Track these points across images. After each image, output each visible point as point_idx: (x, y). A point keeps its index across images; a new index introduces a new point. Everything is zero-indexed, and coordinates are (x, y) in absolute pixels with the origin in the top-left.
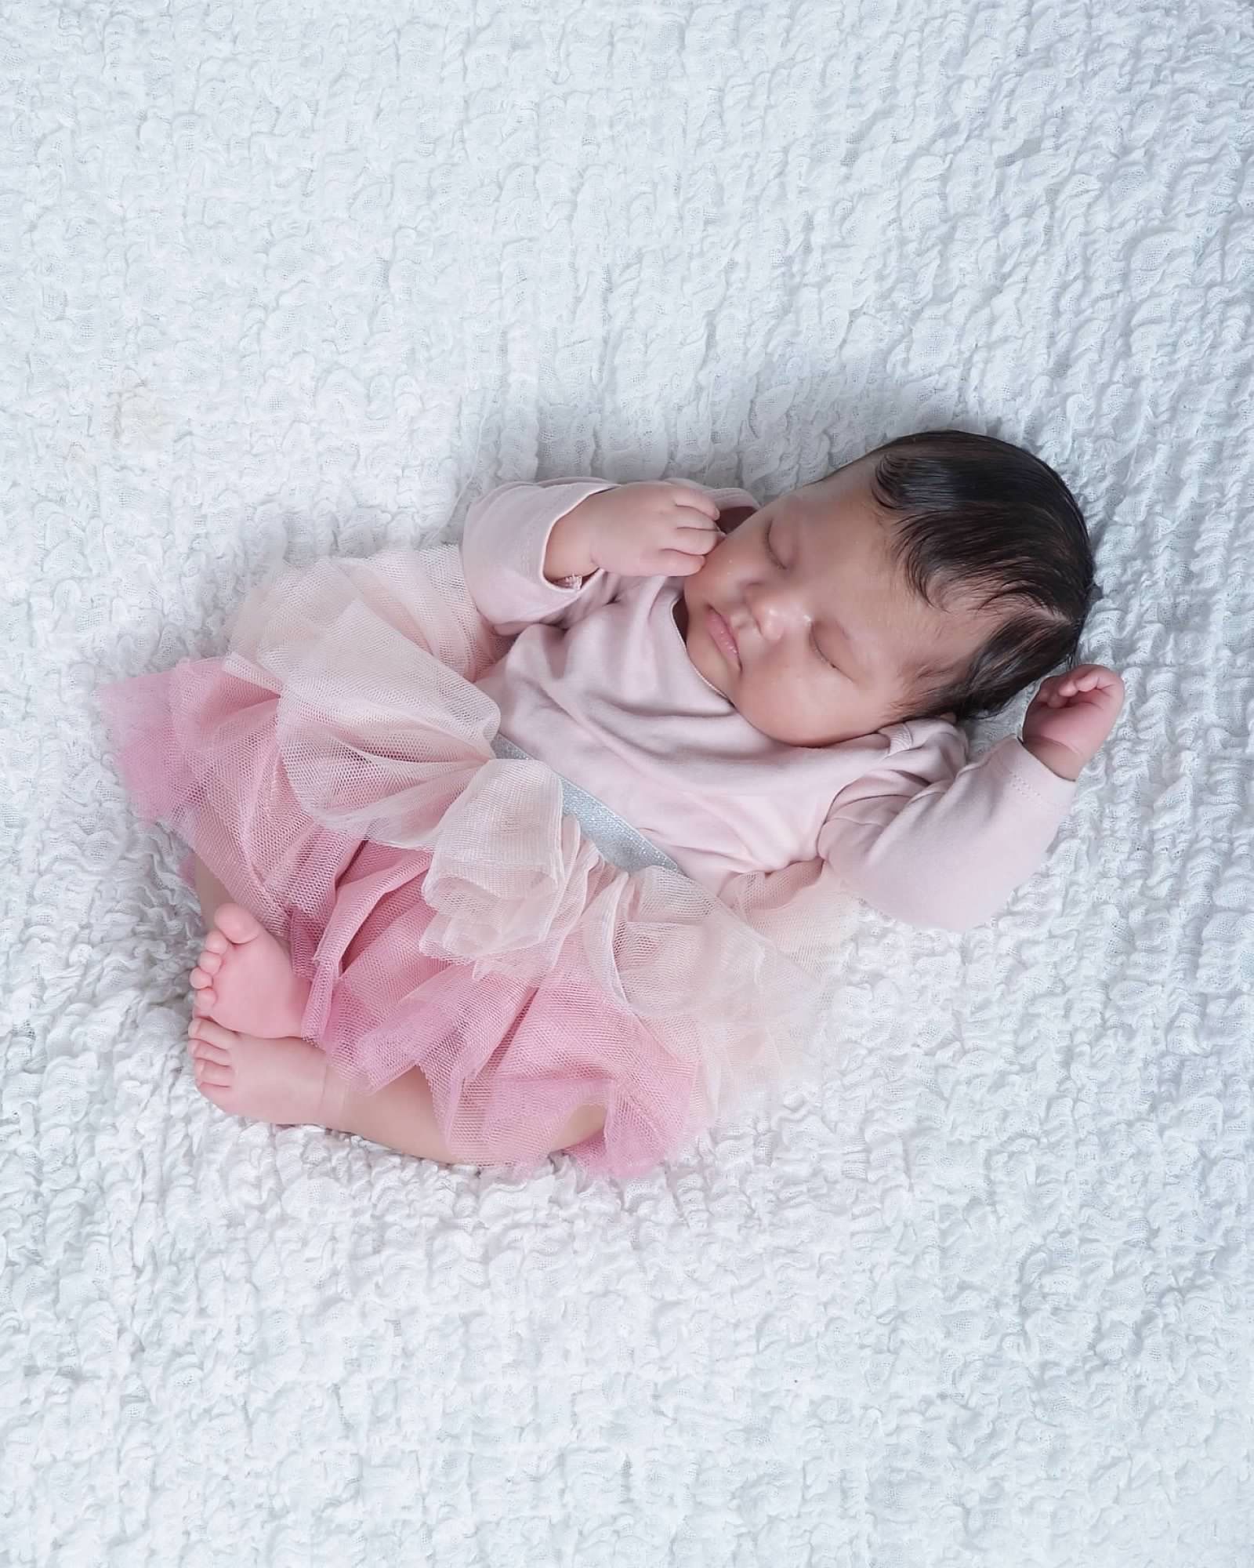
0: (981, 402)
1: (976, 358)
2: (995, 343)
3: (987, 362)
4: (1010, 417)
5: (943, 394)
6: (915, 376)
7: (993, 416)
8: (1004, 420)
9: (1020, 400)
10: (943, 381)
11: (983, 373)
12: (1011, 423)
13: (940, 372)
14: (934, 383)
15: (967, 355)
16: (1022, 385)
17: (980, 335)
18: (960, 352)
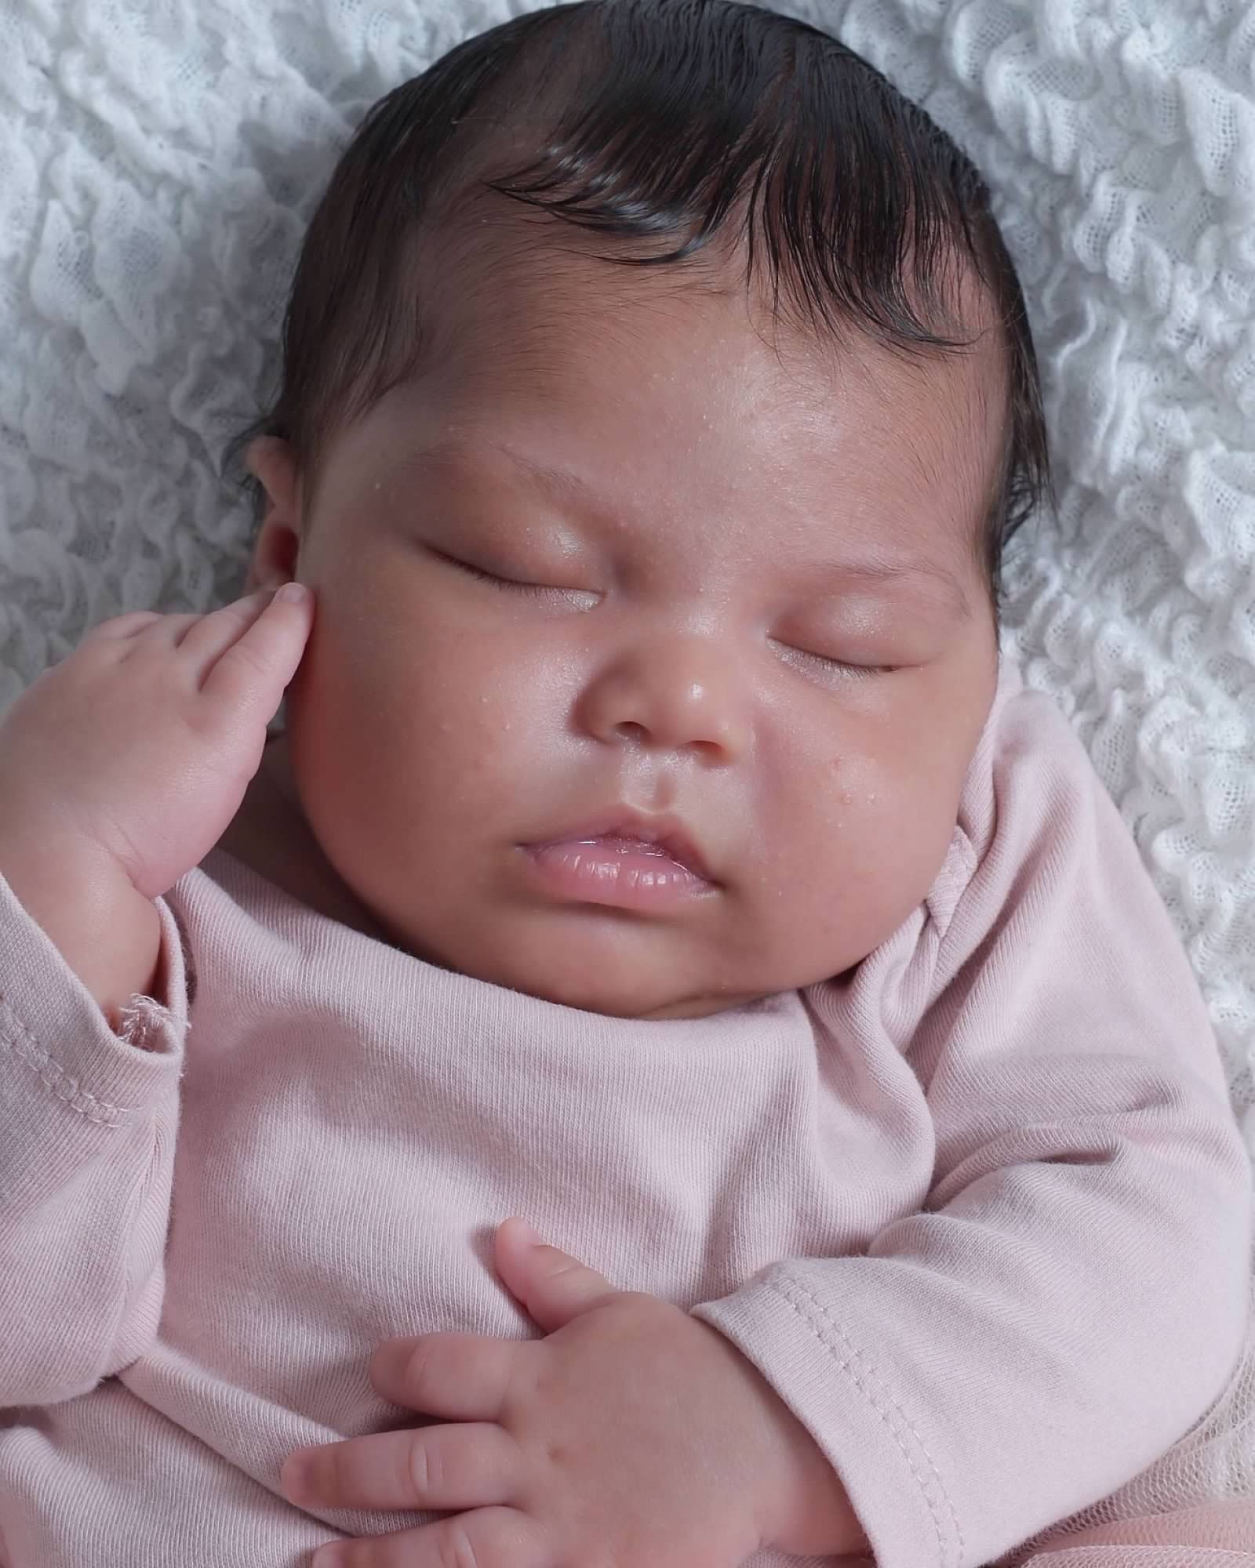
0: (181, 137)
1: (74, 84)
2: (66, 20)
3: (98, 66)
4: (256, 97)
5: (102, 215)
6: (23, 254)
7: (227, 134)
8: (254, 112)
9: (232, 48)
10: (73, 200)
11: (121, 91)
12: (276, 101)
13: (48, 188)
14: (65, 222)
15: (52, 106)
16: (201, 25)
17: (27, 44)
18: (35, 120)
